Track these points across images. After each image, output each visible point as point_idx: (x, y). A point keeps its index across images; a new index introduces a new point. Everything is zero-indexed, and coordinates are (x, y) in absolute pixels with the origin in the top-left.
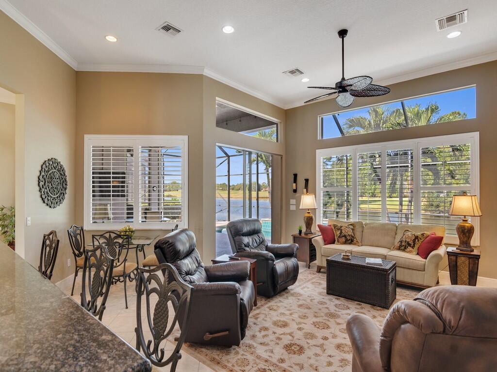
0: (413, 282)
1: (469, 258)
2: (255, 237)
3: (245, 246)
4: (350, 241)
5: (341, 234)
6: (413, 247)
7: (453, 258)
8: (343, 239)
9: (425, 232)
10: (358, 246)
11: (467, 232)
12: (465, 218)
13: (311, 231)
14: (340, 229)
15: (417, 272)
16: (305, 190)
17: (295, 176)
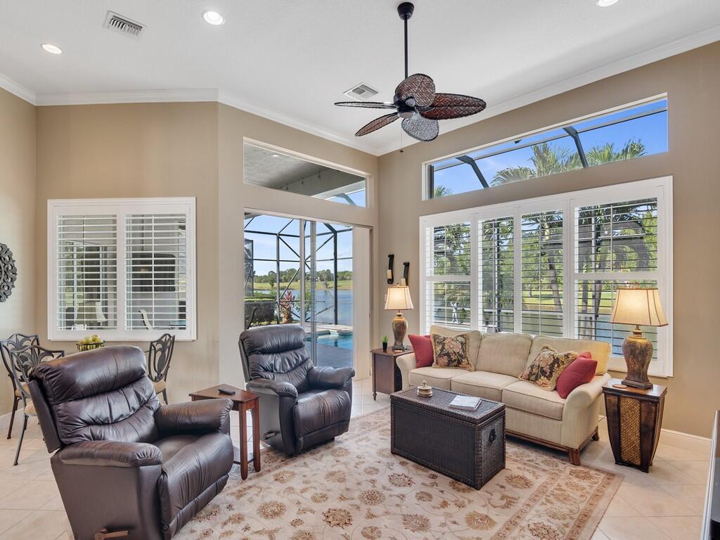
0: (544, 438)
1: (641, 401)
2: (290, 355)
3: (266, 370)
4: (455, 363)
5: (442, 350)
6: (549, 377)
7: (614, 400)
8: (445, 359)
9: (572, 352)
10: (469, 370)
11: (640, 353)
12: (638, 328)
13: (402, 345)
14: (442, 342)
15: (550, 421)
16: (403, 280)
17: (392, 257)
